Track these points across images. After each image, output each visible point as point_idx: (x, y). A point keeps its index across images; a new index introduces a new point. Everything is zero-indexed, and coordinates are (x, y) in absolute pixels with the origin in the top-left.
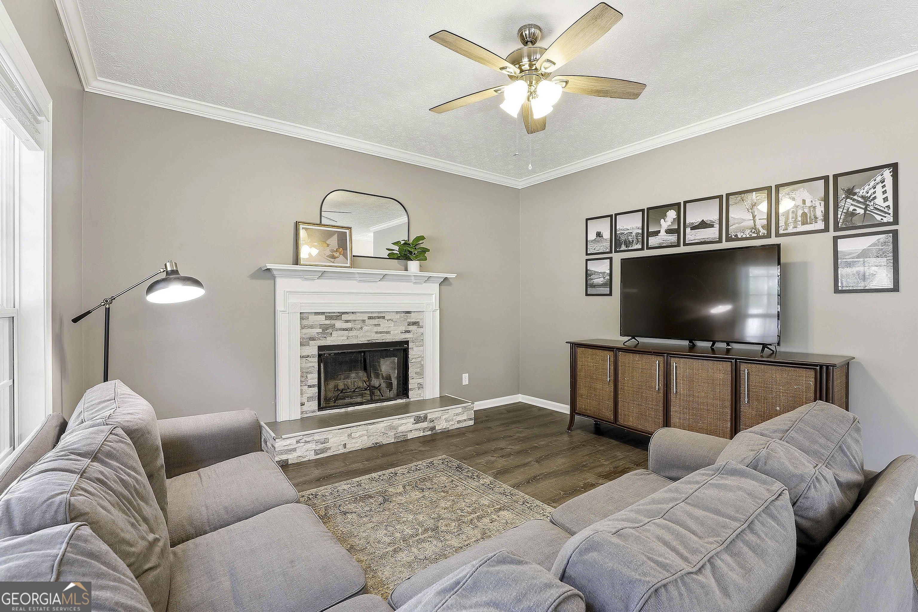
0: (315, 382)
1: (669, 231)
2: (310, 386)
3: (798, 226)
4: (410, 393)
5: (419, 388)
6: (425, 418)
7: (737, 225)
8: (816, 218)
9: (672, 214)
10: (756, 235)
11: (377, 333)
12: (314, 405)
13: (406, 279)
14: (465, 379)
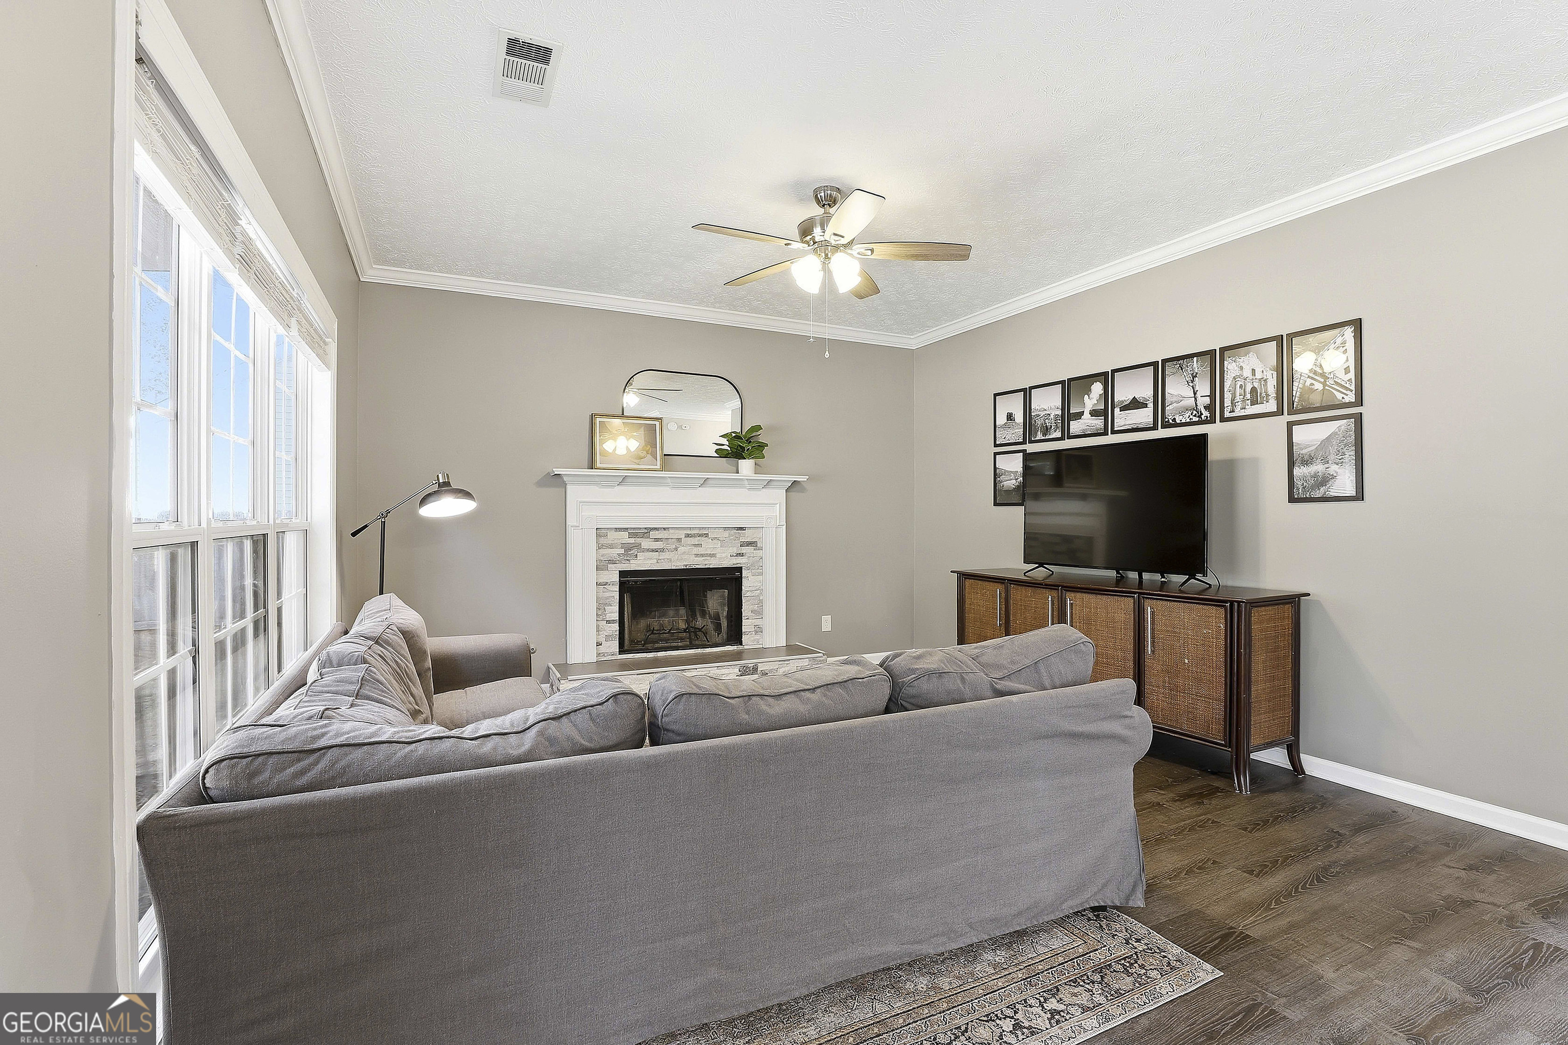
0: (616, 616)
1: (1094, 413)
2: (608, 622)
3: (1247, 407)
4: (745, 638)
5: (756, 632)
6: (755, 670)
7: (1175, 405)
8: (1267, 395)
9: (1097, 388)
10: (1197, 419)
11: (697, 555)
12: (615, 645)
13: (738, 483)
14: (826, 624)
